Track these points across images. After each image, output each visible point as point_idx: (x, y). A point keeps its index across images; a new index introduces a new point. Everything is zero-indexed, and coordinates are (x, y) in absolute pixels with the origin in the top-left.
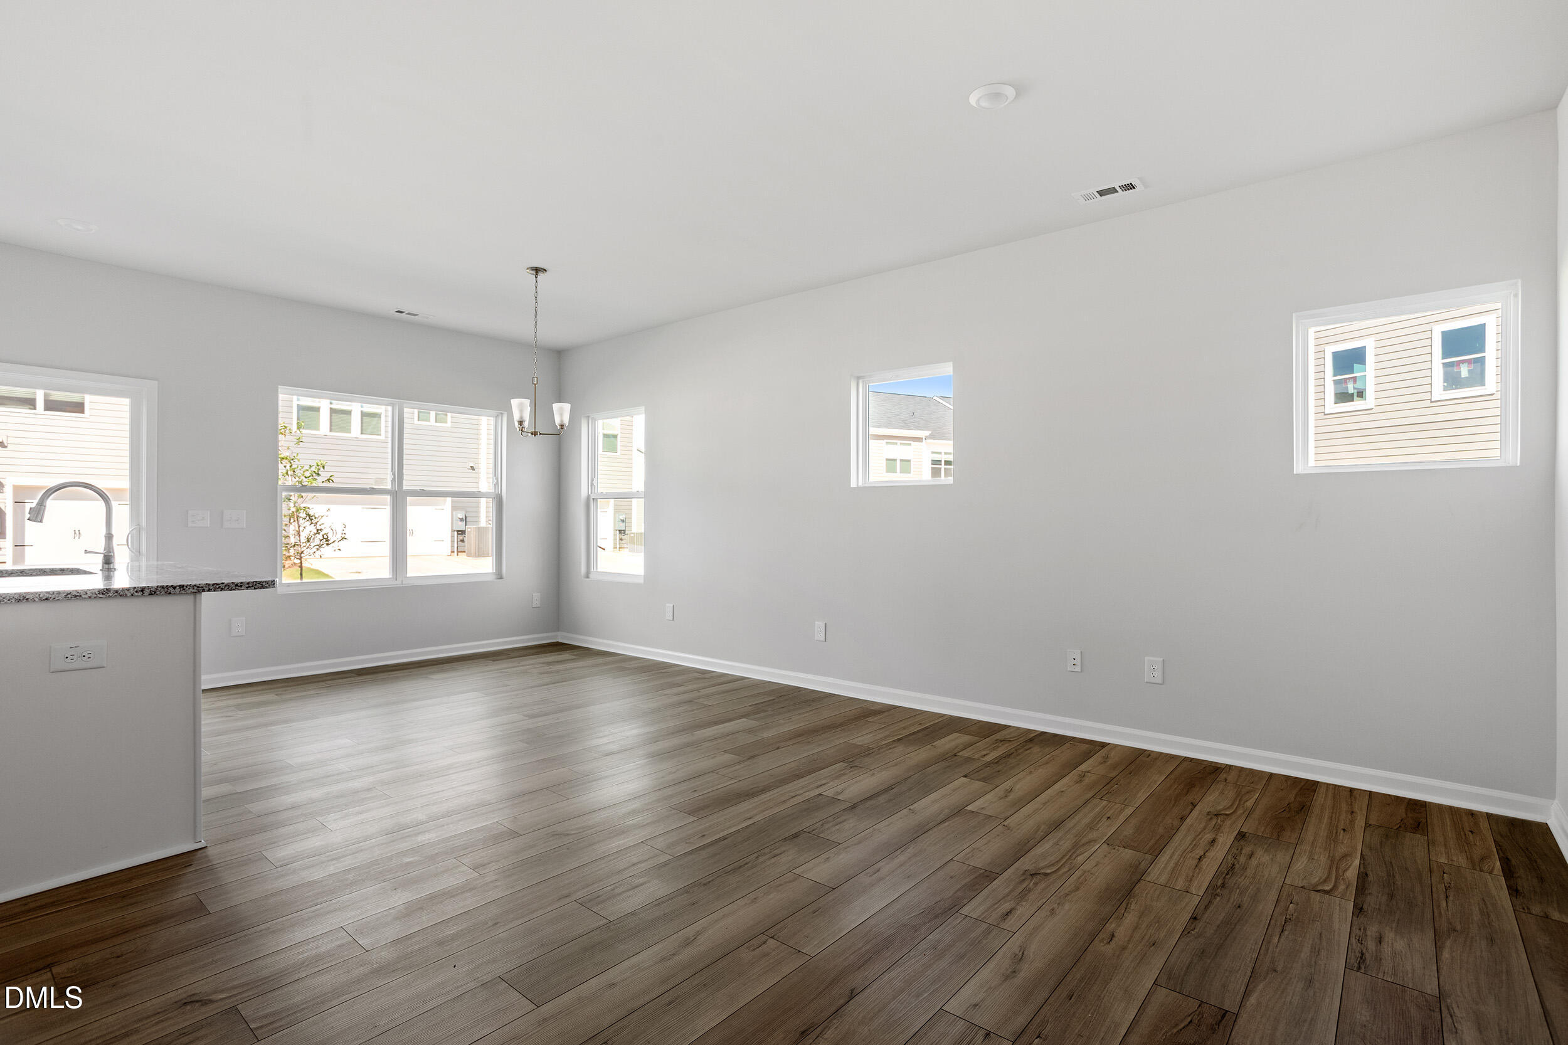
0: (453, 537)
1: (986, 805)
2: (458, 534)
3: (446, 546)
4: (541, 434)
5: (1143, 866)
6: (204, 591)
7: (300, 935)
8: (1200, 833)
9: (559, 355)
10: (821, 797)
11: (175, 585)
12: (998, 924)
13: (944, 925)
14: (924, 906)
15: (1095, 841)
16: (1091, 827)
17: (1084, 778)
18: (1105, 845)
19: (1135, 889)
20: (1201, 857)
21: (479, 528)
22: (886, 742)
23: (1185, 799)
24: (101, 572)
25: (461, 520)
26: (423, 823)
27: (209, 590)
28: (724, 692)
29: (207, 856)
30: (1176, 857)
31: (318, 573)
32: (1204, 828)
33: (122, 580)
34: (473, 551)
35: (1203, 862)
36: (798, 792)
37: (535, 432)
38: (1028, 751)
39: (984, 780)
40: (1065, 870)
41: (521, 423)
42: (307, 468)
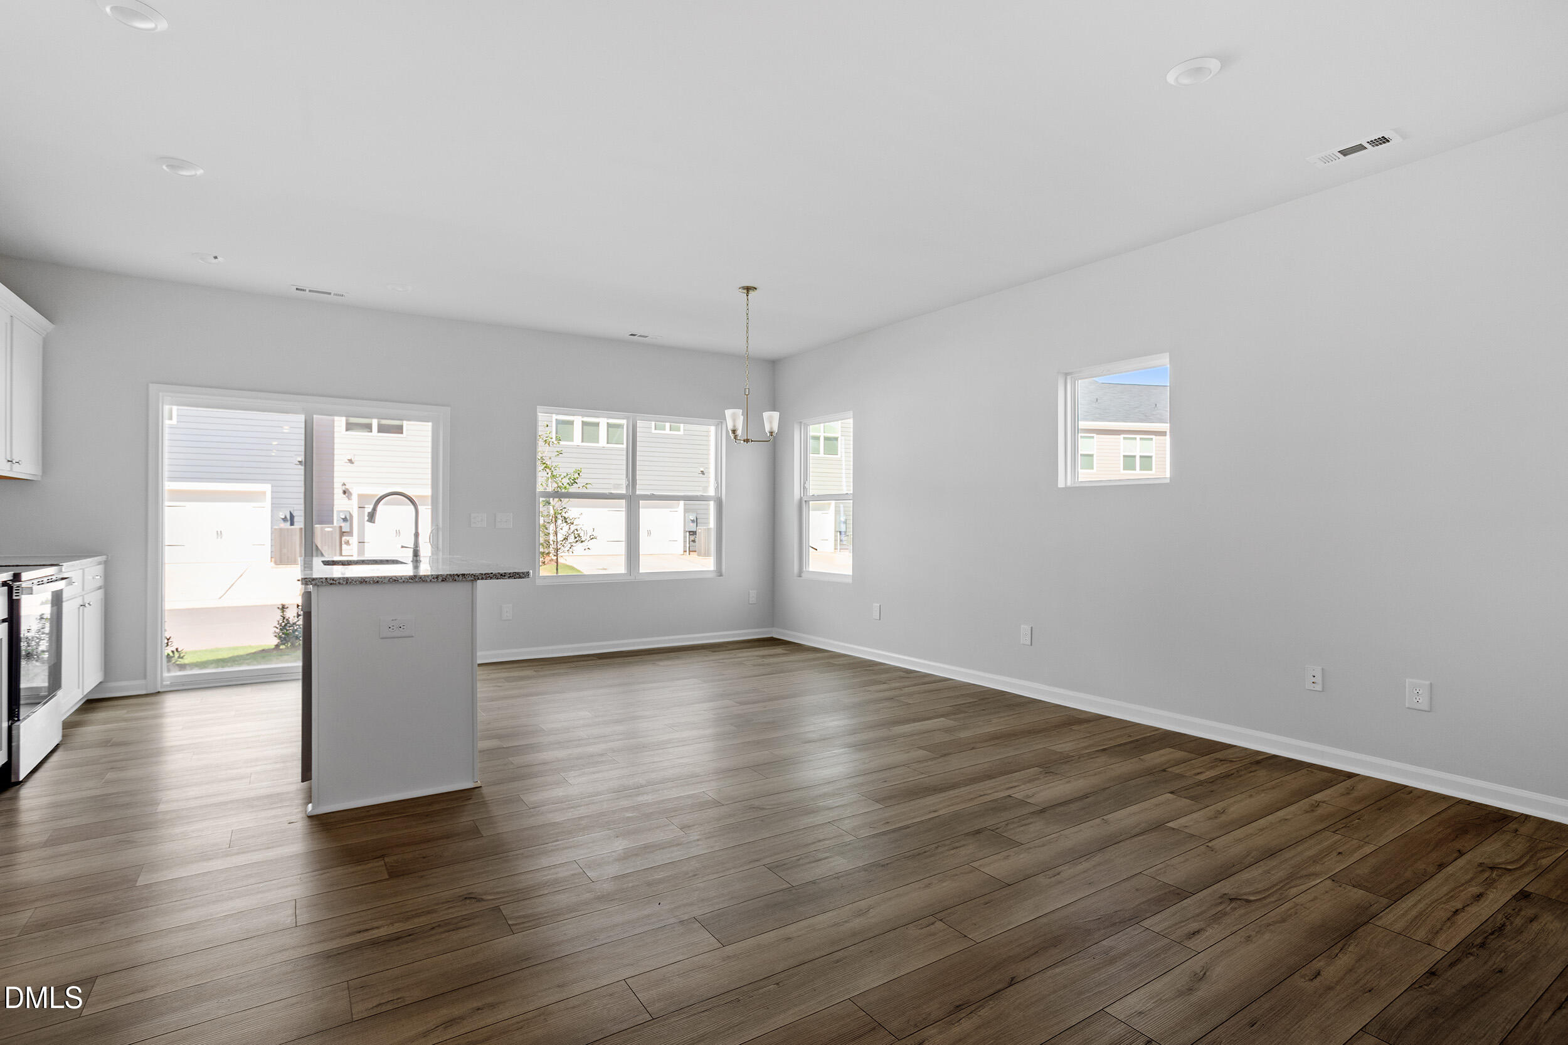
0: (685, 537)
1: (1191, 824)
2: (690, 535)
3: (679, 547)
4: (752, 441)
5: (1374, 909)
6: (478, 579)
7: (545, 862)
8: (1463, 885)
9: (773, 365)
10: (1010, 799)
11: (459, 573)
12: (1181, 942)
13: (1121, 933)
14: (1102, 913)
15: (1316, 875)
16: (1315, 860)
17: (1317, 809)
18: (1329, 882)
19: (1359, 930)
20: (1457, 910)
21: (708, 529)
22: (1087, 751)
23: (1450, 844)
24: (411, 563)
25: (693, 521)
26: (642, 786)
27: (482, 579)
28: (925, 692)
29: (481, 794)
30: (1421, 906)
31: (572, 568)
32: (1472, 879)
33: (425, 569)
34: (703, 552)
35: (1459, 917)
36: (986, 792)
37: (747, 439)
38: (1252, 774)
39: (1192, 798)
40: (1273, 899)
41: (734, 431)
42: (565, 475)
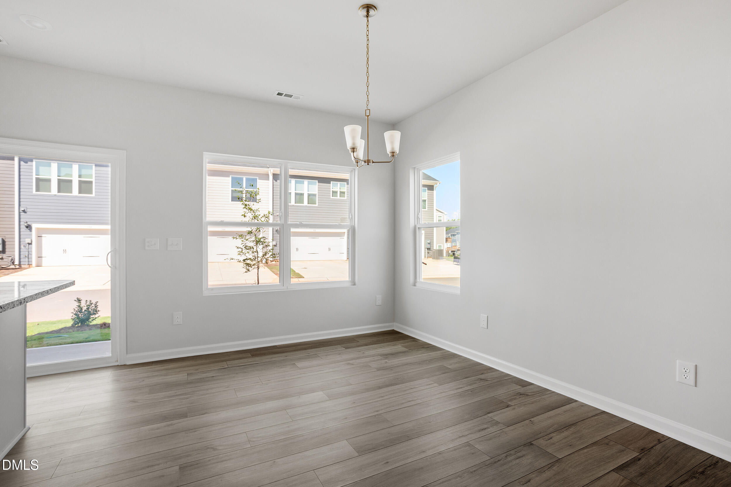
4: (373, 162)
9: (393, 127)
37: (368, 160)
41: (353, 150)
42: (263, 215)
